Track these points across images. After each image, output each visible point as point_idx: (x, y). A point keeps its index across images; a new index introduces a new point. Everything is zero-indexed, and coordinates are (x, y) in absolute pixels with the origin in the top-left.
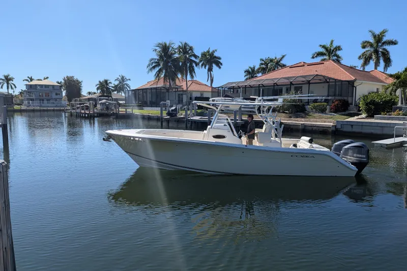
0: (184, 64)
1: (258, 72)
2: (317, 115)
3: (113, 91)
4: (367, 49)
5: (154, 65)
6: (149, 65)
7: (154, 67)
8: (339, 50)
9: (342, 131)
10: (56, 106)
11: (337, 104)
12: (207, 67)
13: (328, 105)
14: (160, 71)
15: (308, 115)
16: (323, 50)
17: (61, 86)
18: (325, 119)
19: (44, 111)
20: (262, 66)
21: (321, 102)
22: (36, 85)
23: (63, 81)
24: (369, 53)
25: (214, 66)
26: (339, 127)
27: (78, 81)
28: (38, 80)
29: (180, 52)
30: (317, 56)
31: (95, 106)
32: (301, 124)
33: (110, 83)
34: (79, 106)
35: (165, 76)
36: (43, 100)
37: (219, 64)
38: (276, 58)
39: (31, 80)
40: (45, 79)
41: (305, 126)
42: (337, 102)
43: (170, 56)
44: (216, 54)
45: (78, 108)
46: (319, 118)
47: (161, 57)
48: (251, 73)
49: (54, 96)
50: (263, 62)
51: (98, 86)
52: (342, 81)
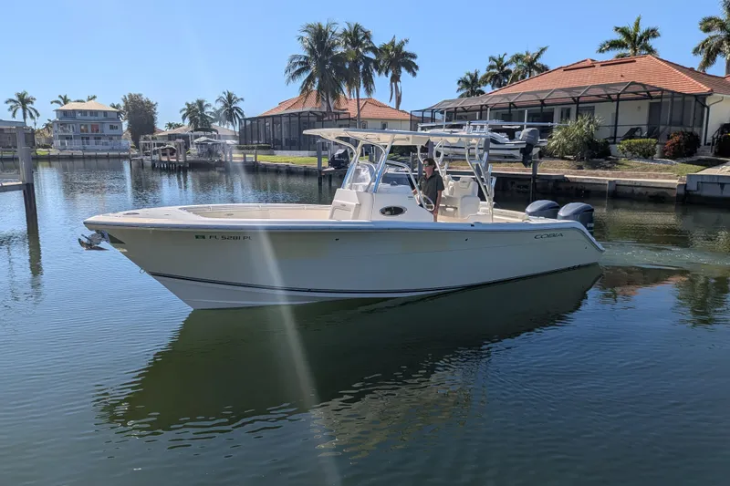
0: (355, 64)
1: (485, 83)
2: (635, 162)
3: (214, 121)
4: (712, 34)
5: (298, 67)
6: (288, 69)
7: (299, 72)
8: (654, 36)
9: (699, 196)
10: (113, 150)
11: (679, 142)
12: (390, 74)
13: (657, 143)
14: (310, 79)
15: (618, 164)
16: (619, 37)
17: (119, 113)
18: (656, 170)
19: (90, 157)
20: (491, 71)
21: (641, 138)
22: (74, 110)
23: (122, 104)
24: (715, 41)
25: (403, 69)
26: (693, 187)
27: (149, 102)
28: (78, 101)
29: (347, 42)
30: (607, 49)
31: (187, 147)
32: (610, 181)
33: (207, 105)
34: (156, 148)
35: (320, 89)
36: (88, 139)
37: (412, 68)
38: (527, 54)
39: (66, 101)
40: (89, 100)
41: (616, 185)
42: (677, 138)
43: (328, 51)
44: (406, 49)
45: (155, 152)
46: (644, 170)
47: (312, 51)
48: (471, 85)
49: (107, 131)
50: (495, 64)
51: (185, 112)
52: (685, 95)
